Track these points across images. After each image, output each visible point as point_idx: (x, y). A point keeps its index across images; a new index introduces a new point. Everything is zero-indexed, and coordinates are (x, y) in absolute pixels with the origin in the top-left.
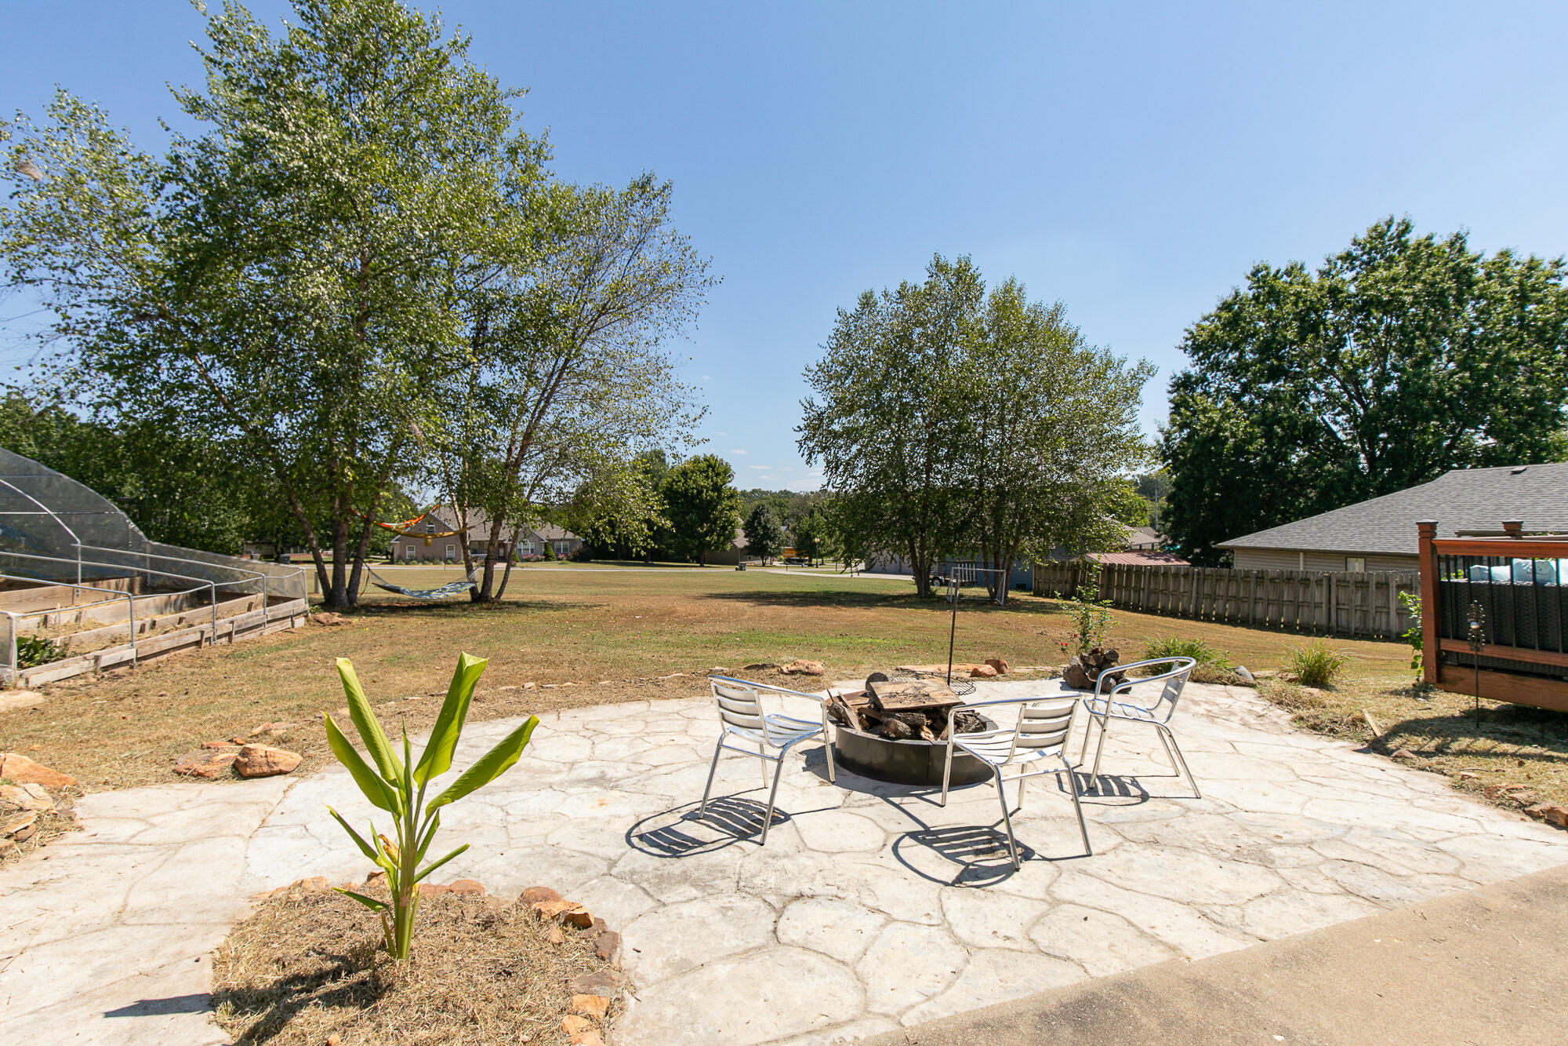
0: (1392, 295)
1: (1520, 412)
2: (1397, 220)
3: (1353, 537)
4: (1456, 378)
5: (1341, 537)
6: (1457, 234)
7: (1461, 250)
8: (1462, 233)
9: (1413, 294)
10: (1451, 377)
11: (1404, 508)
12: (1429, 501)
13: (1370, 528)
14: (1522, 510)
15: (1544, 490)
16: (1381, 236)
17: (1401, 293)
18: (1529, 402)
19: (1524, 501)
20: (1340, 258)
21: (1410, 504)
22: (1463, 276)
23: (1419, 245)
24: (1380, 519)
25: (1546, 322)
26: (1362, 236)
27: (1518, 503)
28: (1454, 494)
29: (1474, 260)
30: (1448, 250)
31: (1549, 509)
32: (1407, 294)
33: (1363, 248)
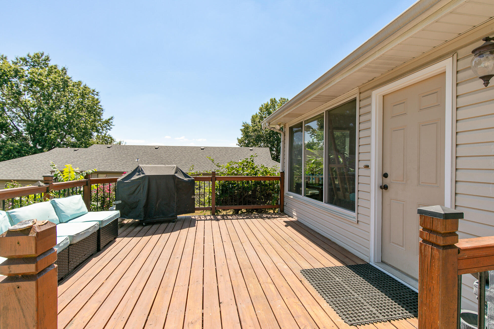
0: (39, 79)
1: (81, 131)
2: (45, 54)
3: (10, 173)
4: (61, 116)
5: (5, 173)
6: (64, 68)
7: (65, 73)
8: (66, 68)
9: (47, 82)
10: (60, 116)
11: (36, 161)
12: (46, 159)
13: (19, 169)
14: (73, 163)
15: (81, 156)
16: (39, 58)
17: (43, 80)
18: (84, 129)
19: (75, 160)
20: (21, 59)
21: (38, 160)
22: (66, 83)
23: (52, 67)
24: (25, 165)
25: (88, 105)
26: (32, 55)
27: (73, 161)
28: (55, 156)
29: (69, 79)
30: (61, 72)
31: (81, 163)
32: (45, 81)
33: (32, 59)
